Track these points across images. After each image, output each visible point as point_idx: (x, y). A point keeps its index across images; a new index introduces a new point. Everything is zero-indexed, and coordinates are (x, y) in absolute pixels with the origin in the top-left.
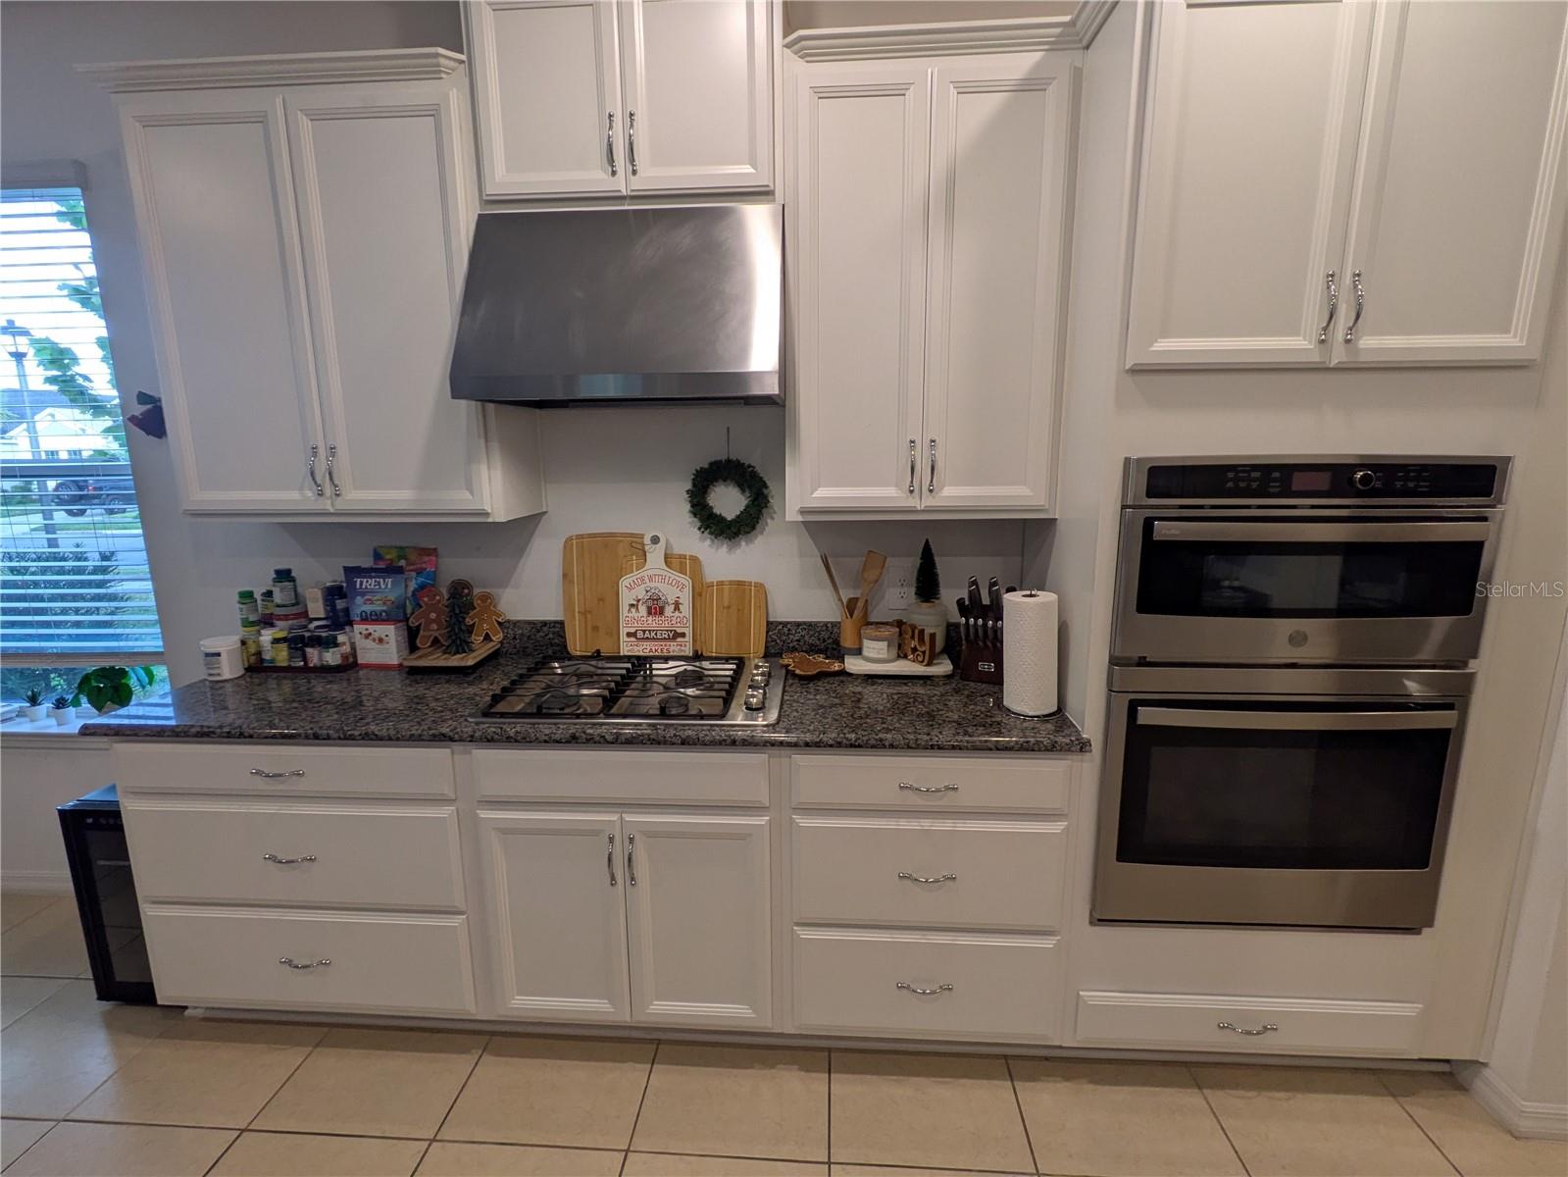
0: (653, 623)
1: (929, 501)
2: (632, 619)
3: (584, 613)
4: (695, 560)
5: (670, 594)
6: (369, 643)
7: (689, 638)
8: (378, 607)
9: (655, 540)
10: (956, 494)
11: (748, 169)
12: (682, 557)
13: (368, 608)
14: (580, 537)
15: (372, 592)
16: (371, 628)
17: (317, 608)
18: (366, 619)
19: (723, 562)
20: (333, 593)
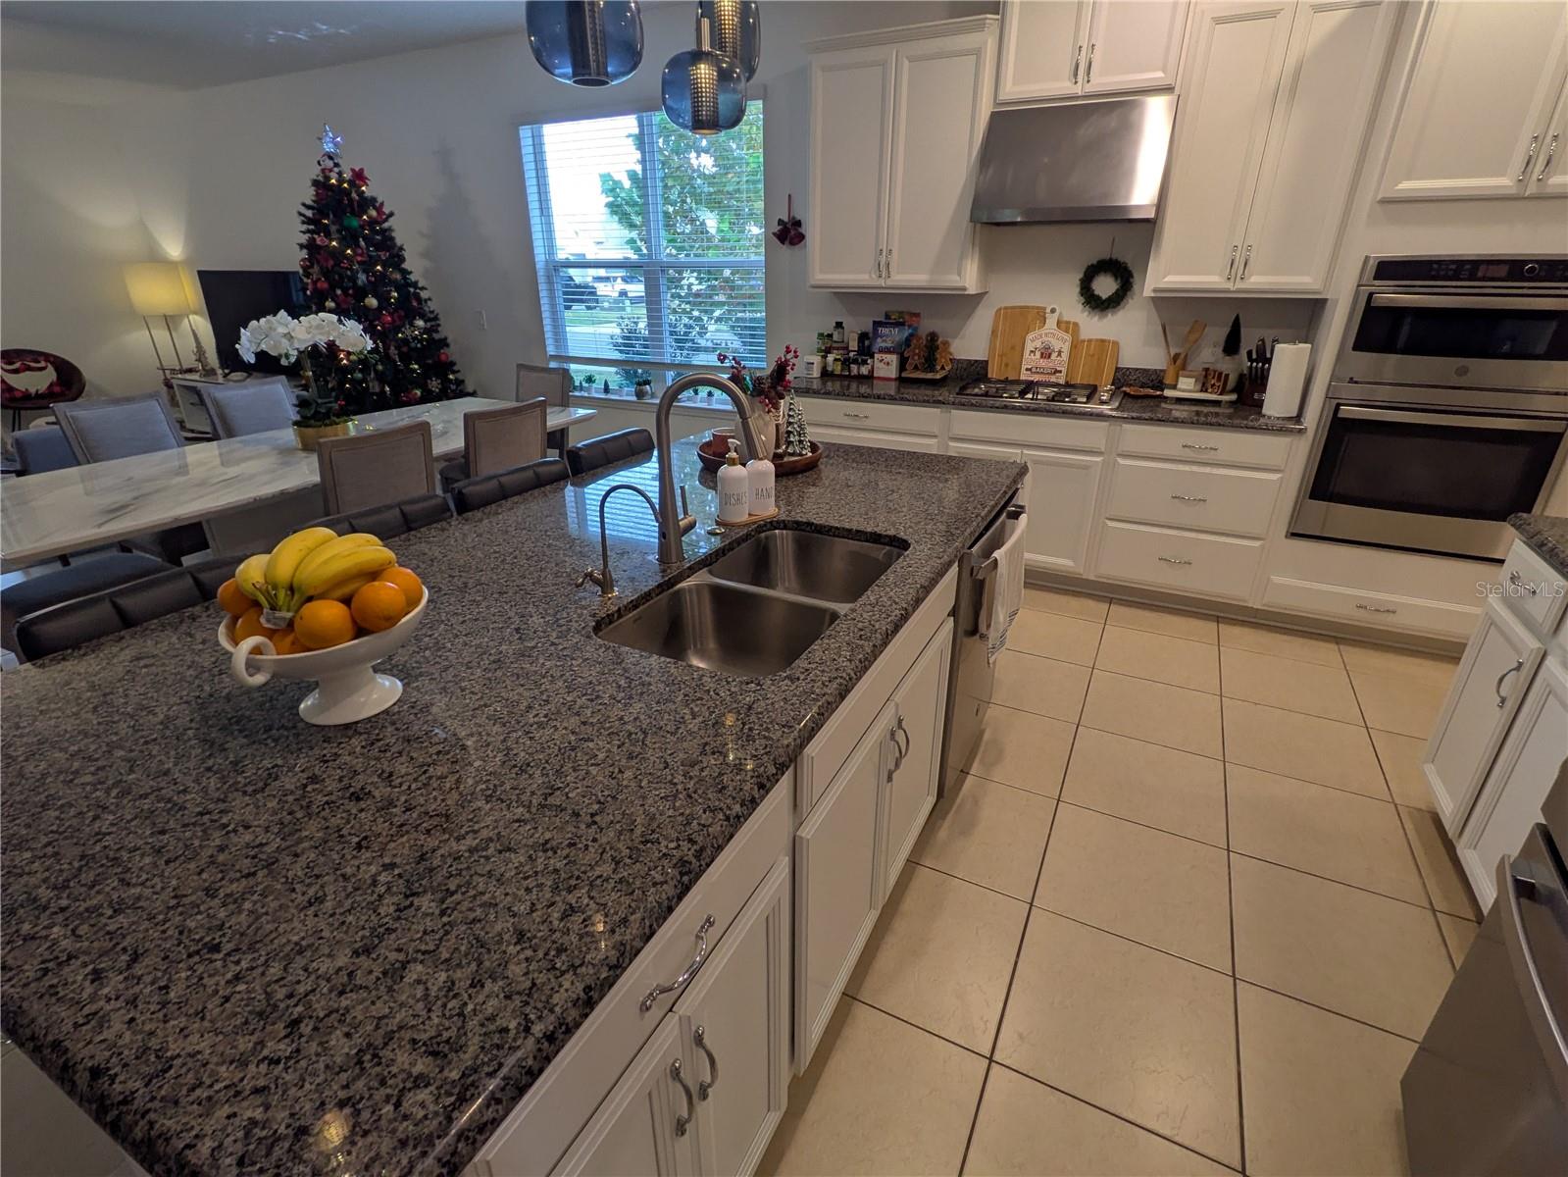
0: (1043, 363)
1: (1240, 285)
2: (1031, 360)
3: (1001, 356)
4: (1076, 325)
5: (1056, 345)
6: (882, 365)
7: (1063, 374)
8: (889, 345)
9: (1053, 311)
10: (1260, 280)
11: (1160, 74)
12: (1068, 323)
13: (884, 345)
14: (1006, 308)
15: (887, 336)
16: (884, 356)
17: (854, 345)
18: (882, 351)
19: (1095, 327)
20: (863, 337)
